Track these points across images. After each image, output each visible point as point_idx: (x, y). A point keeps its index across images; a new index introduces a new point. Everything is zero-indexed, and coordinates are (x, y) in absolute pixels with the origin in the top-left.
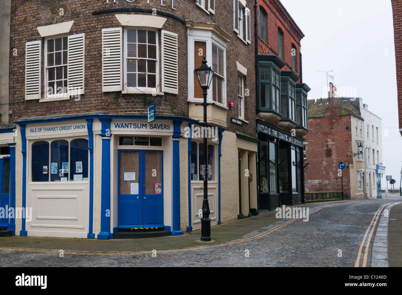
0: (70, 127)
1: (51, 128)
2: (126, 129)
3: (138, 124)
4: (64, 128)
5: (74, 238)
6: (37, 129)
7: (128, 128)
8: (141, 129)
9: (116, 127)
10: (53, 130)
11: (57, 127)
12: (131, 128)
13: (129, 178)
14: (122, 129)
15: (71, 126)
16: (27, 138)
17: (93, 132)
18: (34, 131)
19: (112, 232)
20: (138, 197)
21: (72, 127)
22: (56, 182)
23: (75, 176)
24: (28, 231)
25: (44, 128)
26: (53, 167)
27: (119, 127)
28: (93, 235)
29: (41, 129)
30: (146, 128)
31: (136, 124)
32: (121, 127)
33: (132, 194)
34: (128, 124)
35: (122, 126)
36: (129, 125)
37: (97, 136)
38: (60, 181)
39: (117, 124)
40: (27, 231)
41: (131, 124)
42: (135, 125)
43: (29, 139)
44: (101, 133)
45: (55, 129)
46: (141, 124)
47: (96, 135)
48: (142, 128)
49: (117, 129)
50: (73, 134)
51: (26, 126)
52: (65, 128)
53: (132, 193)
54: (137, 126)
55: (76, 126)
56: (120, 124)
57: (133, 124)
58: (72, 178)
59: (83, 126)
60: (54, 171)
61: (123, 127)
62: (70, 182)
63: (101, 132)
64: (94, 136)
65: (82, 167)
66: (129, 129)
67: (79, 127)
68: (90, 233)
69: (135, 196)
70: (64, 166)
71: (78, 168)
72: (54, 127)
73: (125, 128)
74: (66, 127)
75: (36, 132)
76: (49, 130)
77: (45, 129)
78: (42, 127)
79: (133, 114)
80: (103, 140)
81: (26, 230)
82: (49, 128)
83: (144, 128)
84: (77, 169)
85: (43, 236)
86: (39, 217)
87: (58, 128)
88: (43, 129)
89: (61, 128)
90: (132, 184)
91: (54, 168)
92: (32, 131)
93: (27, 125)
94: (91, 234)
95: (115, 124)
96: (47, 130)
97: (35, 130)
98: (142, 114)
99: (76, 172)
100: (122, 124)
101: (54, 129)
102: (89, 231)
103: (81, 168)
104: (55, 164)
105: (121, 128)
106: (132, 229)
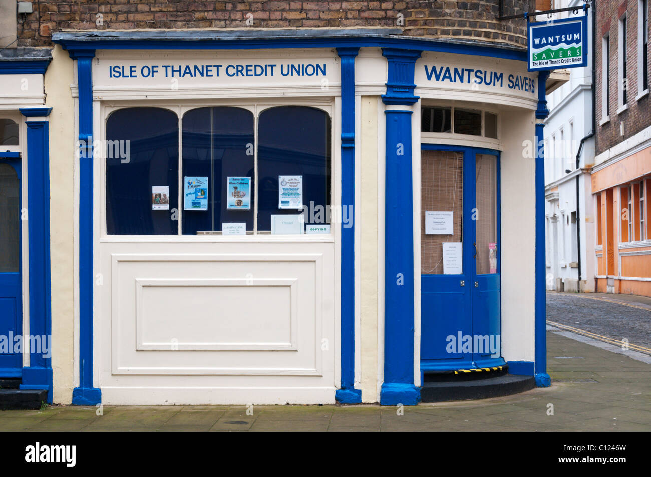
0: (269, 69)
1: (196, 67)
2: (458, 84)
3: (485, 72)
4: (244, 72)
5: (288, 404)
6: (138, 69)
7: (462, 81)
8: (491, 88)
9: (429, 78)
10: (202, 74)
11: (218, 66)
12: (469, 82)
13: (437, 229)
14: (447, 83)
15: (272, 66)
16: (95, 95)
17: (356, 89)
18: (127, 73)
19: (418, 382)
20: (462, 283)
21: (277, 70)
22: (203, 237)
23: (275, 219)
24: (102, 388)
25: (166, 67)
26: (193, 190)
27: (437, 79)
28: (356, 395)
29: (155, 69)
30: (501, 86)
31: (481, 73)
32: (445, 77)
33: (447, 274)
34: (463, 70)
35: (447, 75)
36: (466, 74)
37: (366, 101)
38: (221, 234)
39: (434, 69)
40: (100, 390)
41: (469, 71)
42: (479, 74)
43: (104, 98)
44: (384, 93)
45: (209, 73)
46: (492, 73)
47: (362, 96)
48: (494, 85)
49: (433, 82)
50: (283, 91)
51: (97, 56)
52: (247, 70)
53: (447, 271)
54: (483, 77)
55: (293, 66)
56: (442, 68)
57: (475, 71)
58: (265, 226)
59: (320, 70)
60: (195, 204)
61: (450, 77)
62: (258, 237)
63: (385, 89)
64: (358, 99)
65: (301, 191)
66: (465, 85)
67: (301, 71)
68: (343, 388)
69: (454, 279)
70: (236, 188)
71: (285, 195)
72: (207, 66)
73: (455, 81)
74: (253, 68)
75: (131, 76)
76: (185, 72)
77: (170, 69)
78: (160, 63)
79: (475, 41)
80: (387, 113)
81: (95, 386)
82: (188, 67)
83: (498, 83)
84: (281, 199)
85: (167, 404)
86: (146, 344)
87: (222, 70)
88: (162, 71)
89: (232, 71)
90: (446, 246)
91: (196, 192)
92: (117, 74)
93: (100, 53)
94: (347, 391)
95: (426, 67)
96: (176, 74)
97: (131, 71)
98: (493, 42)
99: (281, 206)
100: (448, 70)
101: (207, 71)
102: (342, 383)
103: (298, 195)
104: (199, 182)
105: (443, 80)
106: (456, 373)
